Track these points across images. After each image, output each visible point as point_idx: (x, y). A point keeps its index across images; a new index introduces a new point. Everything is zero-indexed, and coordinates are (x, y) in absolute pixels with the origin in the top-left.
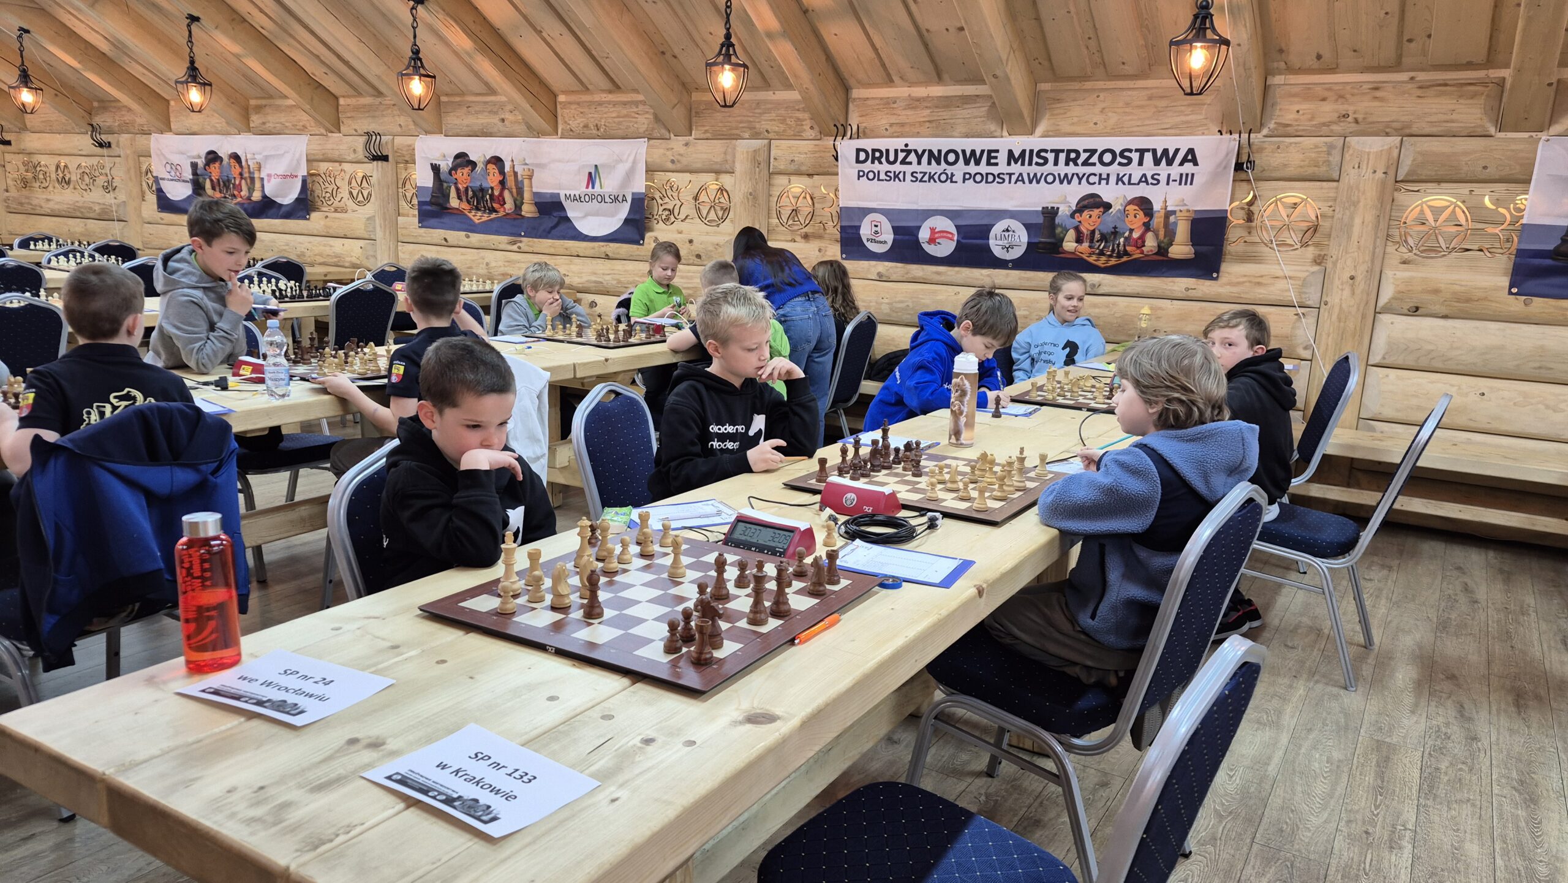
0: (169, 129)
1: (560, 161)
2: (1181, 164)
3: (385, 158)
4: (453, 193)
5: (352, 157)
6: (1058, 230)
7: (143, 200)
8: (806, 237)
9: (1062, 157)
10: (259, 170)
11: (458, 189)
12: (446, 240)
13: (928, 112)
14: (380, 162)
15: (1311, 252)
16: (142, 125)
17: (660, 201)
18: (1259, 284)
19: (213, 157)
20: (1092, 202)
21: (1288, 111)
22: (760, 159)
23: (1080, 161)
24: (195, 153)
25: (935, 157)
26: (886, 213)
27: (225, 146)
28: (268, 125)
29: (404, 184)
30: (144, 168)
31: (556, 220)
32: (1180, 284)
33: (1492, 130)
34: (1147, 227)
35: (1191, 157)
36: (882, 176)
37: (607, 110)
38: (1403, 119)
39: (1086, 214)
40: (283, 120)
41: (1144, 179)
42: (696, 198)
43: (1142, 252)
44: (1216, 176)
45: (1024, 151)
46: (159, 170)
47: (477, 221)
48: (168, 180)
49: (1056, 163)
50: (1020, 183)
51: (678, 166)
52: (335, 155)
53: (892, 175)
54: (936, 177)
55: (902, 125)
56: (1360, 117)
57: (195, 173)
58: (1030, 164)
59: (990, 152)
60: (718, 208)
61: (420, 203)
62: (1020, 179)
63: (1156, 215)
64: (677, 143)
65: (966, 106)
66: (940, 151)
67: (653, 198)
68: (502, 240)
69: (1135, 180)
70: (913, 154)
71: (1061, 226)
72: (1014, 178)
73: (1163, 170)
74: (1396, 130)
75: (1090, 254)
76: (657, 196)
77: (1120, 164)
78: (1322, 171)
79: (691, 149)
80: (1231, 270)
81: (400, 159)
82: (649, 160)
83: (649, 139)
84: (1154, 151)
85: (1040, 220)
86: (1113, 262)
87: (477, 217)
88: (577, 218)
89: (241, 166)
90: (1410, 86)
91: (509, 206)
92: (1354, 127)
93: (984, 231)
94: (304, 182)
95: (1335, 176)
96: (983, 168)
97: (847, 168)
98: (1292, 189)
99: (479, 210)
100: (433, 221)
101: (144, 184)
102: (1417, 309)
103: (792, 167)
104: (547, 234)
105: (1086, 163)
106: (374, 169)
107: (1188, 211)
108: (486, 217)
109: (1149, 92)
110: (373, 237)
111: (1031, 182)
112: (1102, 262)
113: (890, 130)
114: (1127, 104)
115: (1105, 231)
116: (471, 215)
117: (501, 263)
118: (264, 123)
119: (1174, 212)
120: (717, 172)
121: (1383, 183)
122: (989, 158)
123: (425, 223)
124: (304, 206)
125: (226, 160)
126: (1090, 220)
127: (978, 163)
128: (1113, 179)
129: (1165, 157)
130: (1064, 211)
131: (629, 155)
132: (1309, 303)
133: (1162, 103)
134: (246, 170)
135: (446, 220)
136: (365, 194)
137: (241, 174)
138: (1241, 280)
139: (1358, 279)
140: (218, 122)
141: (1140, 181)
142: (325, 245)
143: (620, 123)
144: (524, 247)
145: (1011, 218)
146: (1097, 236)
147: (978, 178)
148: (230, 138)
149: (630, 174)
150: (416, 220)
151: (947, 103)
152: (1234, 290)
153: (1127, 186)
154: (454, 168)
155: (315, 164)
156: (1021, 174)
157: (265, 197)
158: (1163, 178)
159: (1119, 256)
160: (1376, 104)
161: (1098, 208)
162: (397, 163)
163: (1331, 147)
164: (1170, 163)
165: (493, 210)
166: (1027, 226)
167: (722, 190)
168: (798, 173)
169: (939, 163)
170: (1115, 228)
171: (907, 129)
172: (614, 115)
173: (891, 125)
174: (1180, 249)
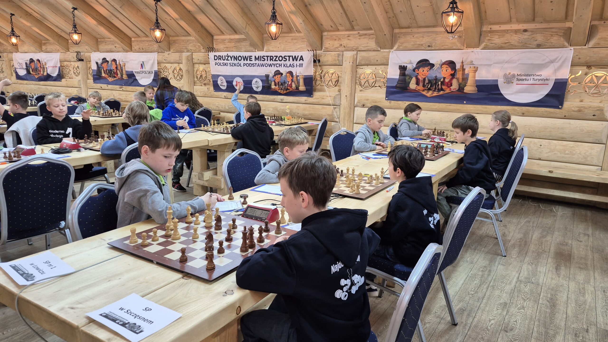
0: (18, 51)
1: (132, 60)
2: (299, 61)
3: (82, 60)
4: (103, 72)
5: (73, 60)
6: (270, 82)
7: (12, 76)
8: (205, 84)
9: (269, 58)
10: (46, 65)
11: (104, 70)
12: (101, 87)
13: (233, 44)
14: (81, 62)
15: (337, 88)
16: (10, 50)
17: (163, 73)
18: (323, 98)
19: (32, 61)
20: (278, 73)
21: (327, 44)
22: (189, 59)
23: (274, 60)
24: (26, 59)
25: (236, 58)
26: (224, 76)
27: (35, 56)
28: (48, 49)
29: (89, 69)
30: (12, 65)
31: (133, 80)
32: (303, 99)
33: (379, 49)
34: (292, 81)
35: (302, 58)
36: (222, 64)
37: (145, 43)
38: (356, 46)
39: (277, 76)
40: (52, 48)
41: (290, 65)
42: (173, 72)
43: (292, 89)
44: (309, 64)
45: (259, 56)
46: (16, 66)
47: (110, 81)
48: (19, 68)
49: (267, 60)
50: (259, 67)
51: (167, 62)
52: (68, 59)
53: (224, 64)
54: (236, 65)
55: (227, 48)
56: (345, 45)
57: (27, 66)
58: (261, 61)
59: (250, 56)
60: (179, 75)
61: (94, 75)
62: (258, 65)
63: (294, 77)
64: (166, 54)
65: (244, 42)
66: (237, 56)
67: (161, 72)
68: (117, 87)
69: (288, 66)
70: (229, 57)
71: (270, 80)
72: (257, 65)
73: (295, 62)
74: (355, 49)
75: (279, 89)
76: (162, 71)
77: (284, 61)
78: (337, 62)
79: (170, 56)
80: (317, 94)
81: (87, 60)
82: (158, 59)
83: (158, 52)
84: (292, 56)
85: (265, 78)
86: (285, 92)
87: (110, 79)
88: (139, 79)
89: (40, 64)
90: (357, 35)
91: (119, 75)
92: (344, 49)
93: (250, 82)
94: (59, 68)
95: (341, 64)
96: (249, 62)
97: (212, 62)
98: (331, 68)
99: (111, 77)
100: (98, 81)
101: (12, 70)
102: (364, 105)
103: (199, 62)
104: (130, 85)
105: (275, 60)
106: (79, 64)
107: (302, 75)
108: (113, 79)
109: (292, 38)
110: (80, 87)
111: (261, 66)
112: (282, 92)
113: (225, 49)
114: (286, 41)
115: (282, 82)
116: (108, 79)
117: (118, 95)
118: (46, 49)
119: (298, 76)
120: (179, 63)
121: (352, 66)
122: (250, 58)
123: (95, 82)
124: (60, 77)
125: (36, 61)
126: (278, 79)
127: (247, 60)
128: (283, 65)
129: (295, 58)
130: (271, 75)
131: (152, 58)
132: (337, 104)
133: (295, 41)
134: (42, 65)
135: (102, 81)
136: (78, 72)
137: (40, 66)
138: (319, 97)
139: (348, 96)
140: (33, 49)
141: (289, 66)
142: (66, 90)
143: (149, 47)
144: (124, 90)
145: (257, 78)
146: (280, 84)
147: (247, 65)
148: (37, 54)
149: (153, 65)
150: (92, 81)
151: (239, 40)
152: (317, 100)
153: (286, 68)
154: (102, 63)
155: (63, 62)
156: (259, 64)
157: (48, 74)
158: (295, 65)
159: (286, 90)
160: (349, 41)
161: (279, 74)
162: (87, 62)
163: (339, 55)
164: (296, 60)
165: (115, 77)
166: (262, 81)
167: (180, 69)
168: (202, 64)
169: (237, 60)
170: (284, 81)
171: (229, 49)
172: (147, 45)
173: (224, 48)
174: (302, 88)
